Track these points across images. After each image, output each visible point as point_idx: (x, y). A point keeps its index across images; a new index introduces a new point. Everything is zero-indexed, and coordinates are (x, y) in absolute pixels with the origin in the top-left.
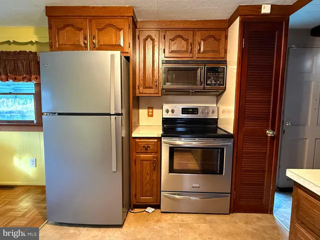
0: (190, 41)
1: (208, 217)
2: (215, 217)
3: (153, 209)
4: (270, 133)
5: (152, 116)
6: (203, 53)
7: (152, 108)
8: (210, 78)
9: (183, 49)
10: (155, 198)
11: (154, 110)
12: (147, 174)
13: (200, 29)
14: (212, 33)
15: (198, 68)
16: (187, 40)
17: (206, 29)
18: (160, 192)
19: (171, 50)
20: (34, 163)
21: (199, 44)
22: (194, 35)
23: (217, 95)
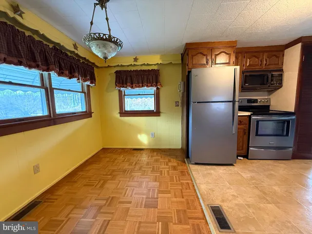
0: (260, 58)
1: (280, 161)
2: (283, 161)
3: (242, 158)
6: (268, 65)
8: (273, 80)
9: (256, 64)
10: (244, 151)
12: (241, 137)
13: (267, 51)
14: (275, 53)
15: (266, 75)
16: (258, 58)
18: (248, 147)
19: (248, 65)
20: (153, 135)
21: (266, 60)
22: (263, 55)
23: (269, 91)
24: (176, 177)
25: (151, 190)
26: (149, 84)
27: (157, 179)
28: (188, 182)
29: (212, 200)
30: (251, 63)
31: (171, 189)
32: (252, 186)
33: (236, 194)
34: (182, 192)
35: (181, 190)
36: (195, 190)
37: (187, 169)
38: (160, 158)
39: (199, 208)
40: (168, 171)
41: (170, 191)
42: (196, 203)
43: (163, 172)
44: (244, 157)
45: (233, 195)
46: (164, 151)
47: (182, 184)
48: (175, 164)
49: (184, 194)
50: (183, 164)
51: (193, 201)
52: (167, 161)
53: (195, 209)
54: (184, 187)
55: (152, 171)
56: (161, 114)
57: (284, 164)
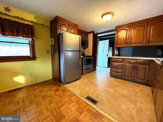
6: (85, 38)
8: (86, 44)
13: (85, 33)
16: (82, 35)
18: (83, 70)
20: (31, 75)
21: (84, 36)
23: (84, 48)
24: (62, 94)
25: (53, 110)
26: (25, 35)
27: (51, 102)
28: (70, 93)
29: (85, 95)
31: (64, 102)
32: (90, 84)
33: (89, 89)
34: (71, 100)
35: (70, 99)
36: (75, 95)
37: (64, 88)
38: (42, 88)
39: (83, 102)
40: (55, 94)
41: (65, 103)
42: (80, 100)
43: (52, 96)
45: (89, 90)
46: (42, 84)
47: (68, 96)
48: (56, 88)
49: (72, 100)
50: (60, 86)
51: (79, 100)
52: (49, 88)
53: (82, 103)
54: (70, 97)
55: (43, 99)
56: (37, 59)
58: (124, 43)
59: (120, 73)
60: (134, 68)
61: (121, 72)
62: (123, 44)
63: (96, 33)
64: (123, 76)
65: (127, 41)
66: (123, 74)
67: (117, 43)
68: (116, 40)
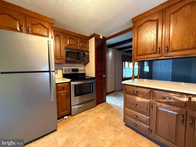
0: (76, 41)
1: (90, 110)
2: (92, 109)
3: (67, 117)
4: (104, 76)
5: (57, 73)
6: (81, 47)
7: (57, 70)
8: (84, 57)
9: (74, 44)
10: (68, 111)
11: (58, 71)
12: (64, 100)
13: (80, 38)
14: (84, 40)
15: (80, 53)
16: (75, 41)
17: (82, 38)
18: (71, 107)
19: (68, 44)
21: (80, 43)
22: (78, 39)
23: (84, 64)
30: (70, 42)
44: (68, 115)
57: (92, 111)
58: (152, 50)
59: (145, 123)
60: (183, 121)
61: (149, 122)
62: (149, 54)
63: (101, 37)
64: (153, 132)
65: (159, 46)
66: (153, 128)
67: (137, 53)
68: (136, 46)
